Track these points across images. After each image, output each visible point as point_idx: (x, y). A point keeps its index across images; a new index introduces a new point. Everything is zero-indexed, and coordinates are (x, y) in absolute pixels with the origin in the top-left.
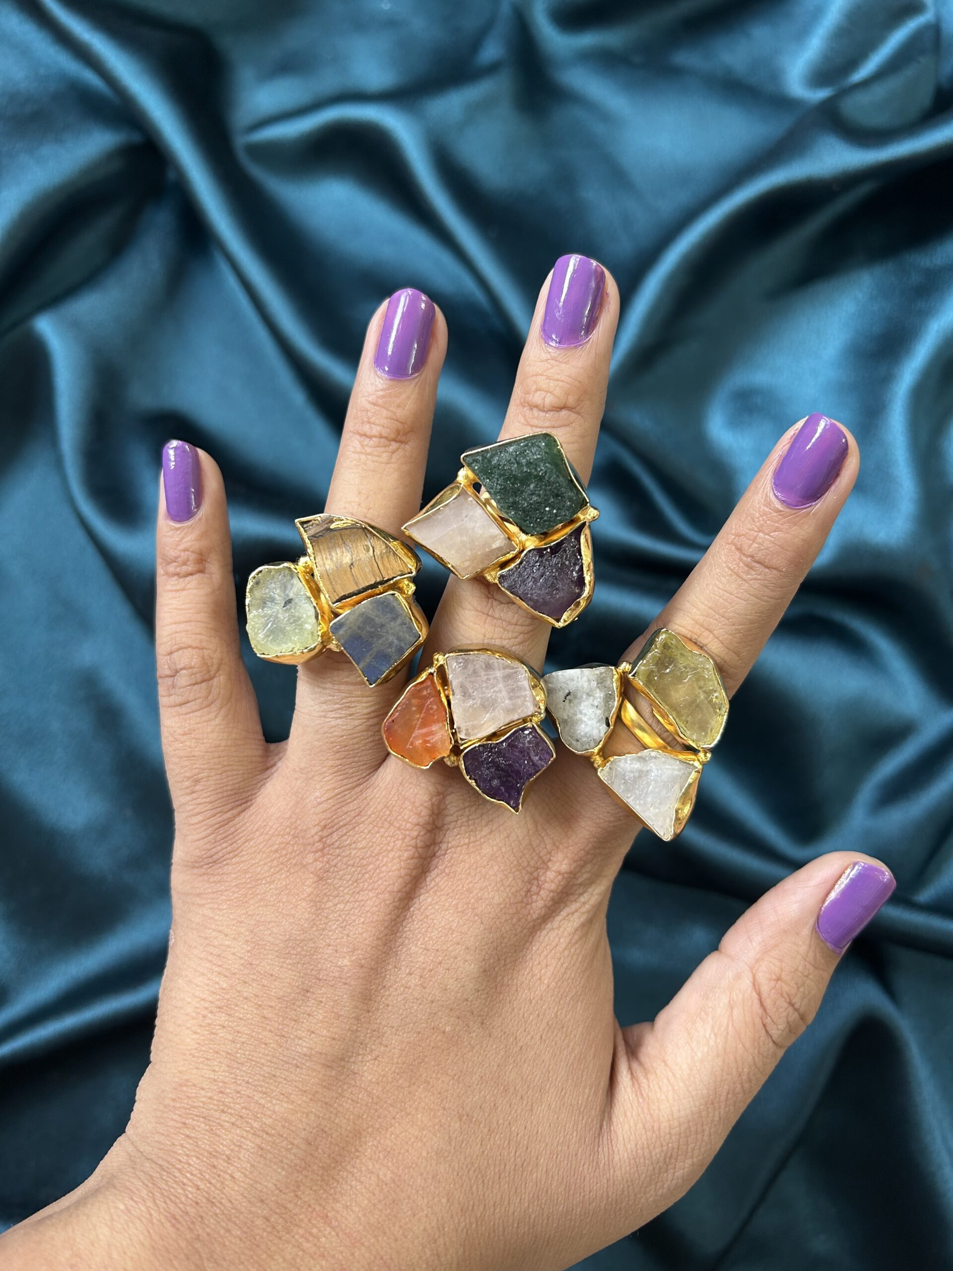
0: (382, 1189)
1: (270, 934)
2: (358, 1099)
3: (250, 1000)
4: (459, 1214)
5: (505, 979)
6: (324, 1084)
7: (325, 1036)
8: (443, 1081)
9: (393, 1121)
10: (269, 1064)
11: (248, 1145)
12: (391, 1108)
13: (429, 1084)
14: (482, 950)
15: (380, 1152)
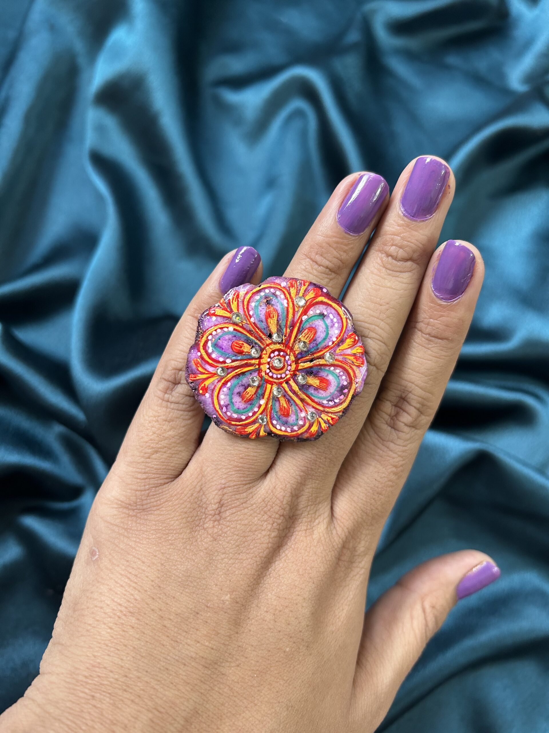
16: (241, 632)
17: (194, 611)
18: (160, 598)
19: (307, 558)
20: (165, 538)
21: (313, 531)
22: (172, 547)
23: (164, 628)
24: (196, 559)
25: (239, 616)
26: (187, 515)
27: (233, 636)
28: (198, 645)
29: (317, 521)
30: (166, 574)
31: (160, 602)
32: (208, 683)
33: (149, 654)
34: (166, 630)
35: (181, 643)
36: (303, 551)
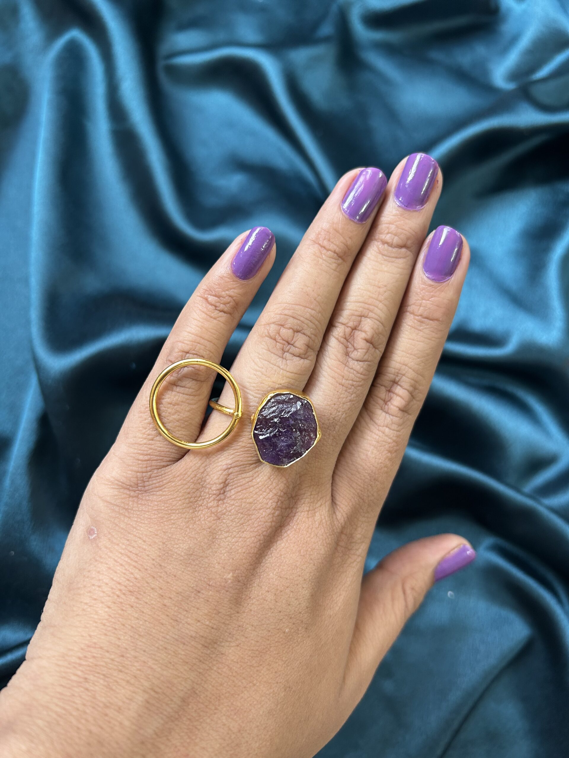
16: (241, 612)
17: (196, 590)
18: (161, 577)
19: (309, 539)
20: (167, 518)
21: (315, 513)
22: (174, 526)
23: (164, 607)
24: (198, 538)
25: (241, 595)
26: (189, 496)
27: (233, 616)
28: (198, 624)
29: (319, 503)
30: (168, 553)
31: (161, 581)
32: (207, 663)
33: (148, 633)
34: (166, 609)
35: (181, 622)
36: (305, 532)
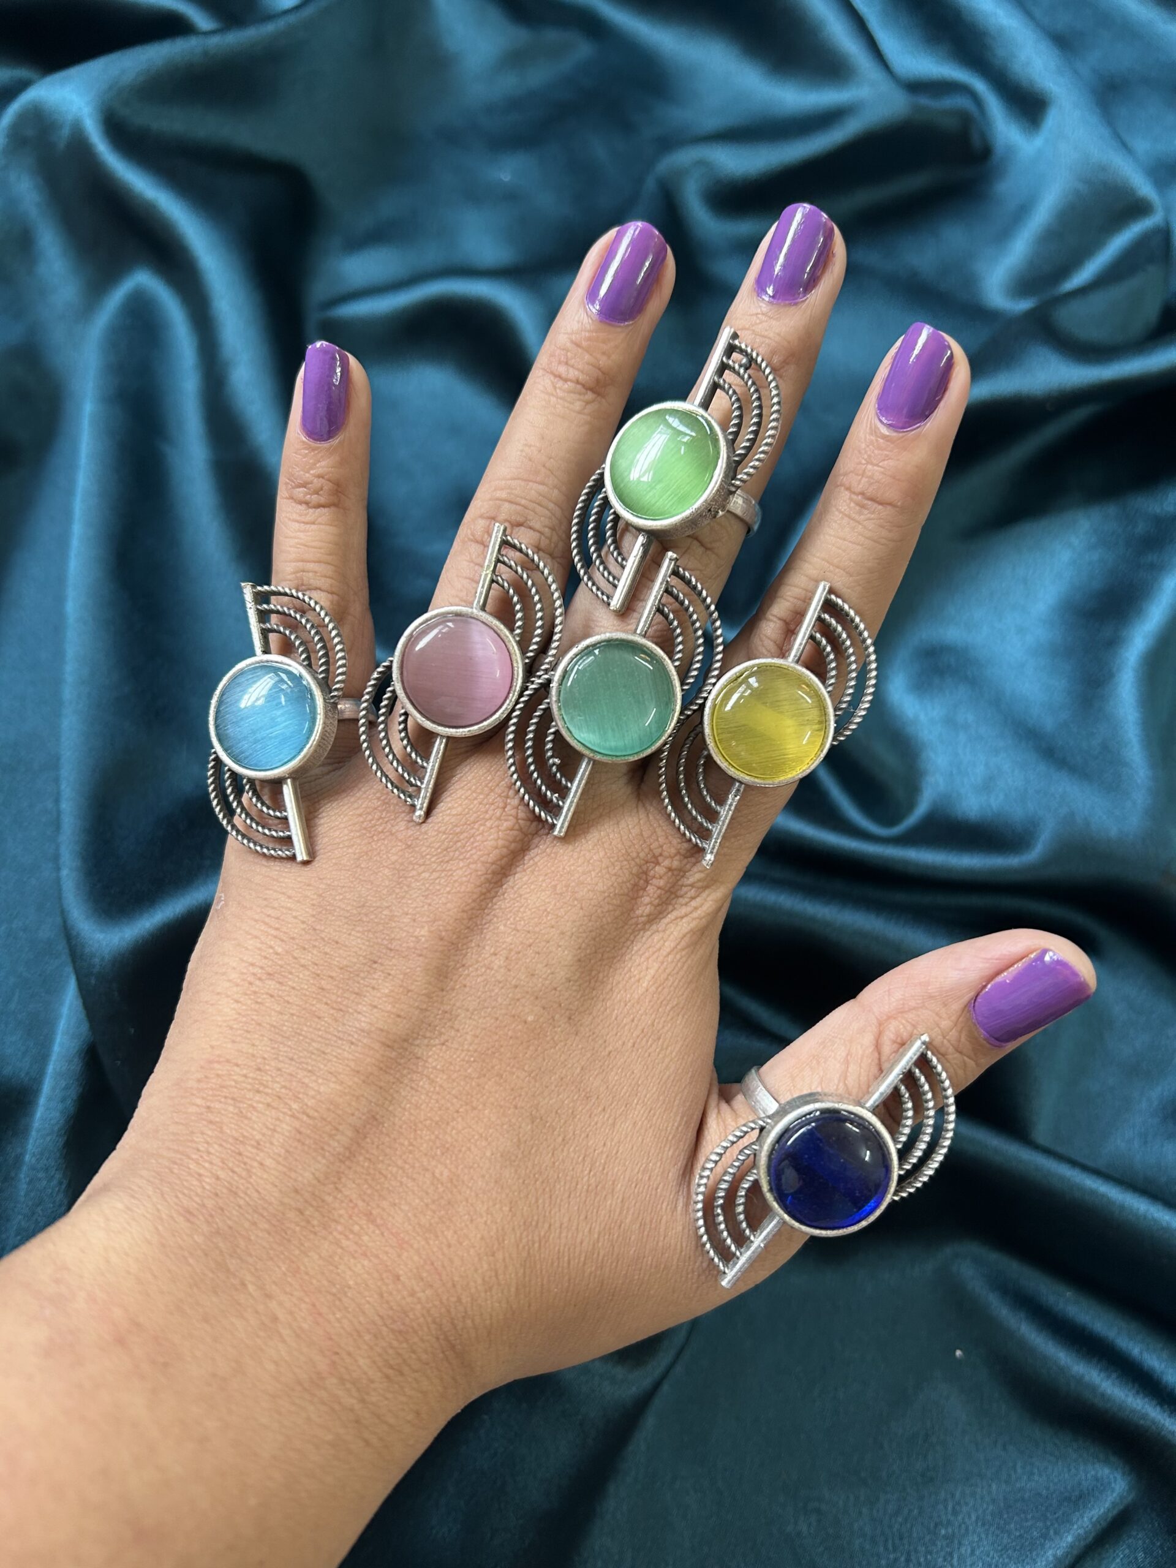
0: (437, 1188)
1: (341, 900)
2: (418, 1085)
3: (308, 969)
4: (522, 1228)
5: (601, 975)
6: (382, 1065)
7: (387, 1012)
8: (518, 1077)
9: (455, 1115)
10: (319, 1039)
11: (283, 1128)
12: (455, 1100)
13: (502, 1077)
14: (578, 938)
15: (437, 1148)
17: (370, 960)
18: (315, 946)
34: (323, 994)
35: (347, 1012)
